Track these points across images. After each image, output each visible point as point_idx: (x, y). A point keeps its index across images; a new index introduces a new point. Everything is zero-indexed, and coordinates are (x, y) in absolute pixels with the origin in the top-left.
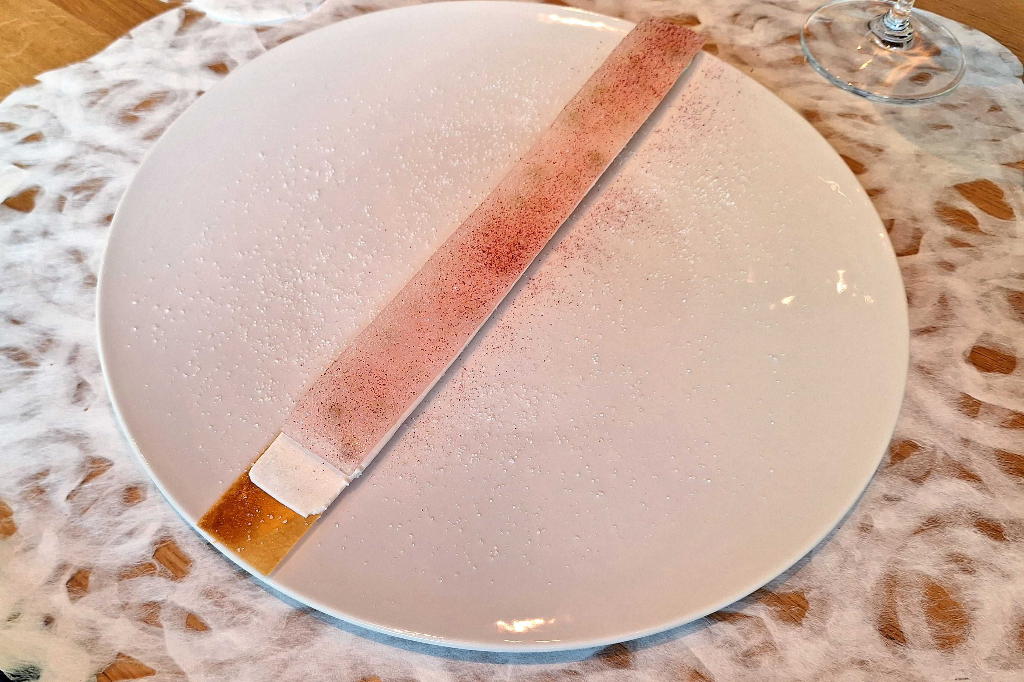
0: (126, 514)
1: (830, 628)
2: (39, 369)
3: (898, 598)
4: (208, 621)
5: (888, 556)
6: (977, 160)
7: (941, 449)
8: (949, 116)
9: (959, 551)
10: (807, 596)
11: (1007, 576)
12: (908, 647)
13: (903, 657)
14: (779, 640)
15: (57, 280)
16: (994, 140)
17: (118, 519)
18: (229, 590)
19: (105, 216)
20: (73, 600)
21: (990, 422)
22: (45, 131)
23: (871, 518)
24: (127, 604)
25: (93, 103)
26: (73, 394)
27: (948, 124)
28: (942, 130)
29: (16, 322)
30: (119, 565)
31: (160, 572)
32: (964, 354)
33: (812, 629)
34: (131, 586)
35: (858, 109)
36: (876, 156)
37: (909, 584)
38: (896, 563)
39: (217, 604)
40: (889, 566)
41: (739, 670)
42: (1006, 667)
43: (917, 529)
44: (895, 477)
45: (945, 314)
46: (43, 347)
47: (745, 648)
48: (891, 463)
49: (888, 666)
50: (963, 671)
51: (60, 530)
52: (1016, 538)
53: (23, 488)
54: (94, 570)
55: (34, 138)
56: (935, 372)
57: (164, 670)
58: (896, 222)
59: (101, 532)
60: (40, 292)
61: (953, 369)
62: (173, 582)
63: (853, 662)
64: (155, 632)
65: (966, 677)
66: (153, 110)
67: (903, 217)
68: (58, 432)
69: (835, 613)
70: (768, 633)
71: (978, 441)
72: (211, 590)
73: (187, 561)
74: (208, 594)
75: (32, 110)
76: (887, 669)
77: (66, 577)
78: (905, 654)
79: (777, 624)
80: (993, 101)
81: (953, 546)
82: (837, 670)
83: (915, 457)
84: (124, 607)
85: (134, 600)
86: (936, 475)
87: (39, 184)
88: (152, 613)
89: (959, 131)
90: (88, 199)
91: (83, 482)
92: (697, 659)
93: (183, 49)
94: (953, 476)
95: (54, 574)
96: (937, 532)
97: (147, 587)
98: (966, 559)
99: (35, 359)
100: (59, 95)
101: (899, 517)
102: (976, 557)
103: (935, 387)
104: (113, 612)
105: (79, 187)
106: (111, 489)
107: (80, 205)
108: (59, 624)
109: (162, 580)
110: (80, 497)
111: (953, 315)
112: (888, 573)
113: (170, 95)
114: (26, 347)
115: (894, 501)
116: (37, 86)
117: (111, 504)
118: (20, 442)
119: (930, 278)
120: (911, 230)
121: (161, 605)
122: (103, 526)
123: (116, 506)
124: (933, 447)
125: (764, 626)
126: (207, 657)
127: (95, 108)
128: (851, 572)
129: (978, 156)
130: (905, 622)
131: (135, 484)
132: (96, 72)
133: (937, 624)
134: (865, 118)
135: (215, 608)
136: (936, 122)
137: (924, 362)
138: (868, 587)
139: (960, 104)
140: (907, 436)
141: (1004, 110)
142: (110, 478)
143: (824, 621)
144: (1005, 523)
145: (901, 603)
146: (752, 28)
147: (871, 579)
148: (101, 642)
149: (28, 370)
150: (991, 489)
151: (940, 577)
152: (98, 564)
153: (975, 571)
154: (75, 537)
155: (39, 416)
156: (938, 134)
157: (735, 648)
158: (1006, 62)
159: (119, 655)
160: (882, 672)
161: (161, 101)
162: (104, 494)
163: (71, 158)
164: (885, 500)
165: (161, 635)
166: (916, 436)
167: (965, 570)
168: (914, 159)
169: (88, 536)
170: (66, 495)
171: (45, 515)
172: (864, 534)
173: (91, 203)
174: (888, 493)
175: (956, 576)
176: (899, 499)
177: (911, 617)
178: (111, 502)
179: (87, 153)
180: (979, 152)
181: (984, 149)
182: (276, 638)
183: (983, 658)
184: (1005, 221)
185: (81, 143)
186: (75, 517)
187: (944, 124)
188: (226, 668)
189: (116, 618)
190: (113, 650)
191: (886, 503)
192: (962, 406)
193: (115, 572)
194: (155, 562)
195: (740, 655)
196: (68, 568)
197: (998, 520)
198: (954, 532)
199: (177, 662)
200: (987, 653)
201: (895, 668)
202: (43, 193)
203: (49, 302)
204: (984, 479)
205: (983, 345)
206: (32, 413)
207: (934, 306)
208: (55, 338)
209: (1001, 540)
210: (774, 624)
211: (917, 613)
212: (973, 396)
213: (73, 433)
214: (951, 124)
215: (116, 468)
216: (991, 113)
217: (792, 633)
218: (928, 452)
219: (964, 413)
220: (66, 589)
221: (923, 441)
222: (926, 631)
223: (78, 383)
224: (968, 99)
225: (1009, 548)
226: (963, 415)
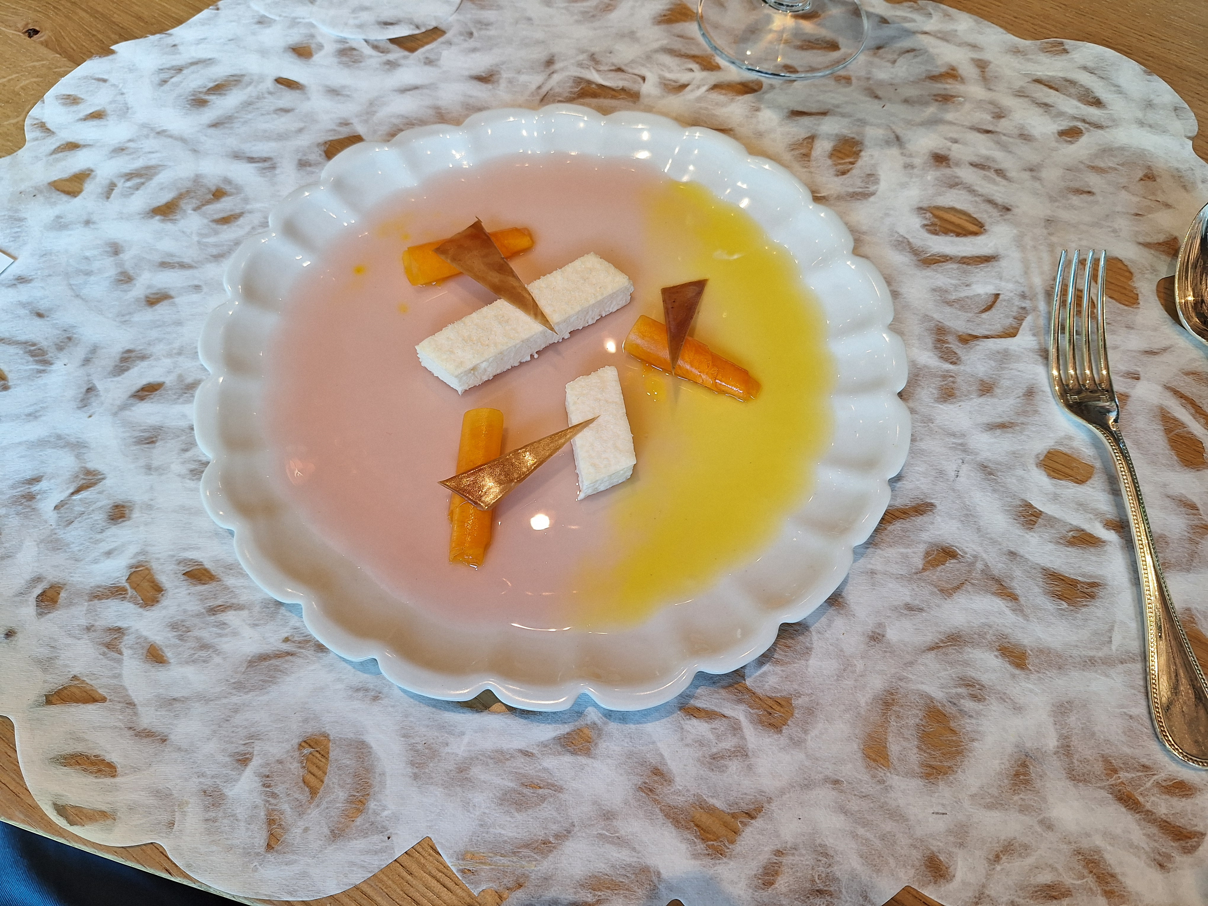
0: (108, 533)
1: (811, 740)
2: (54, 367)
3: (893, 718)
4: (169, 654)
5: (893, 671)
6: (1113, 234)
7: (983, 560)
8: (1094, 181)
9: (973, 675)
10: (794, 702)
11: (1018, 709)
12: (890, 772)
13: (881, 782)
14: (753, 746)
15: (89, 273)
16: (1137, 215)
17: (99, 536)
18: (195, 625)
19: (152, 208)
20: (40, 614)
21: (1046, 536)
22: (109, 109)
23: (885, 626)
24: (93, 626)
25: (165, 82)
26: (80, 399)
27: (1089, 190)
28: (1081, 196)
29: (40, 315)
30: (92, 585)
31: (131, 597)
32: (1037, 456)
33: (791, 739)
34: (100, 608)
35: (994, 160)
36: (1001, 215)
37: (909, 704)
38: (900, 679)
39: (181, 638)
40: (892, 682)
41: (702, 772)
42: (990, 807)
43: (933, 645)
44: (923, 584)
45: (1028, 409)
46: (62, 344)
47: (714, 750)
48: (923, 569)
49: (863, 790)
50: (943, 805)
51: (42, 541)
52: (1039, 668)
53: (14, 492)
54: (67, 587)
55: (98, 116)
56: (999, 474)
57: (116, 699)
58: (1001, 297)
59: (81, 548)
60: (71, 285)
61: (1020, 472)
62: (140, 610)
63: (826, 780)
64: (115, 659)
65: (944, 812)
66: (225, 94)
67: (1012, 292)
68: (59, 437)
69: (820, 726)
70: (743, 738)
71: (1027, 556)
72: (177, 623)
73: (158, 589)
74: (174, 626)
75: (101, 83)
76: (862, 792)
77: (38, 591)
78: (885, 779)
79: (754, 728)
80: (1149, 167)
81: (968, 669)
82: (807, 785)
83: (951, 565)
84: (89, 629)
85: (101, 623)
86: (970, 588)
87: (92, 166)
88: (116, 638)
89: (1100, 199)
90: (137, 188)
91: (73, 494)
92: (661, 755)
93: (269, 27)
94: (987, 591)
95: (26, 586)
96: (954, 651)
97: (115, 611)
98: (979, 684)
99: (51, 357)
100: (132, 69)
101: (916, 629)
102: (991, 684)
103: (995, 491)
104: (77, 632)
105: (131, 174)
106: (99, 504)
107: (127, 194)
108: (20, 640)
109: (131, 606)
110: (67, 509)
111: (1036, 412)
112: (888, 688)
113: (246, 79)
114: (44, 344)
115: (915, 611)
116: (111, 57)
117: (96, 520)
118: (20, 443)
119: (1021, 366)
120: (1015, 309)
121: (125, 632)
122: (84, 542)
123: (100, 522)
124: (975, 557)
125: (740, 729)
126: (161, 691)
127: (166, 87)
128: (849, 683)
129: (1114, 231)
130: (894, 745)
131: (123, 502)
132: (174, 46)
133: (928, 751)
134: (1000, 172)
135: (178, 642)
136: (1076, 185)
137: (990, 461)
138: (863, 702)
139: (1110, 168)
140: (949, 541)
141: (1158, 180)
142: (100, 493)
143: (806, 732)
144: (1031, 651)
145: (895, 724)
146: (894, 62)
147: (868, 693)
148: (59, 662)
149: (42, 368)
150: (1027, 611)
151: (945, 701)
152: (73, 581)
153: (985, 699)
154: (55, 549)
155: (43, 418)
156: (1075, 200)
157: (704, 749)
158: (1180, 119)
159: (75, 677)
160: (855, 795)
161: (235, 85)
162: (91, 509)
163: (130, 141)
164: (905, 609)
165: (120, 661)
166: (959, 542)
167: (975, 697)
168: (1043, 224)
169: (68, 550)
170: (54, 505)
171: (30, 523)
172: (873, 643)
173: (140, 192)
174: (910, 602)
175: (962, 701)
176: (921, 610)
177: (901, 739)
178: (96, 518)
179: (147, 137)
180: (1116, 226)
181: (1123, 224)
182: (233, 681)
183: (969, 793)
184: (1126, 308)
185: (144, 126)
186: (59, 529)
187: (1087, 189)
188: (177, 705)
189: (79, 639)
190: (69, 672)
191: (905, 612)
192: (1019, 514)
193: (87, 592)
194: (127, 586)
195: (707, 756)
196: (42, 581)
197: (1025, 646)
198: (972, 653)
199: (130, 692)
200: (974, 790)
201: (871, 793)
202: (95, 177)
203: (78, 296)
204: (1022, 600)
205: (1062, 449)
206: (38, 414)
207: (1018, 399)
208: (75, 336)
209: (1023, 669)
210: (752, 729)
211: (909, 737)
212: (1034, 505)
213: (73, 440)
214: (1093, 190)
215: (107, 482)
216: (1142, 182)
217: (768, 740)
218: (967, 562)
219: (1019, 523)
220: (35, 603)
221: (964, 548)
222: (914, 757)
223: (88, 387)
224: (1121, 162)
225: (1029, 679)
226: (1018, 525)
